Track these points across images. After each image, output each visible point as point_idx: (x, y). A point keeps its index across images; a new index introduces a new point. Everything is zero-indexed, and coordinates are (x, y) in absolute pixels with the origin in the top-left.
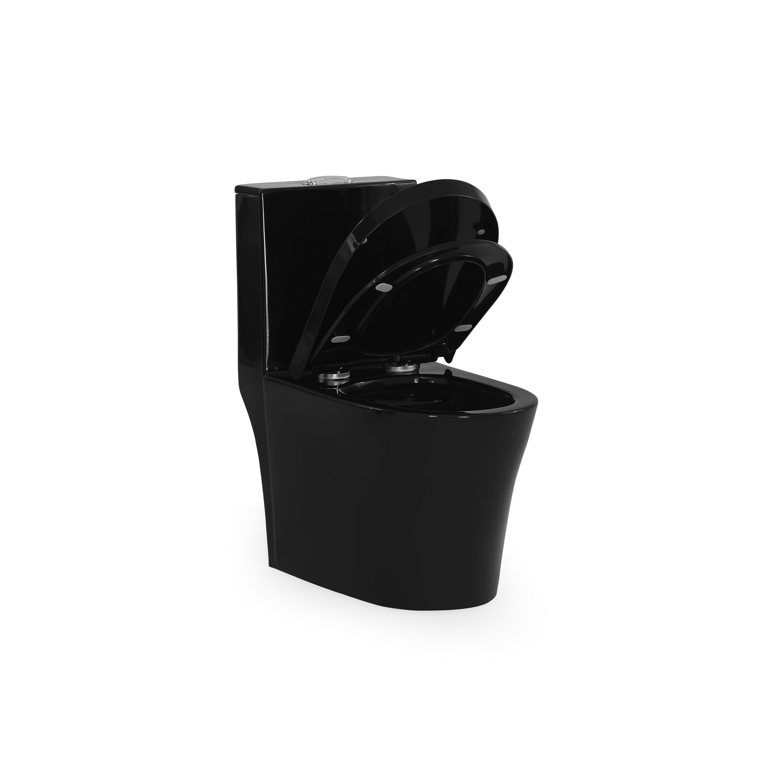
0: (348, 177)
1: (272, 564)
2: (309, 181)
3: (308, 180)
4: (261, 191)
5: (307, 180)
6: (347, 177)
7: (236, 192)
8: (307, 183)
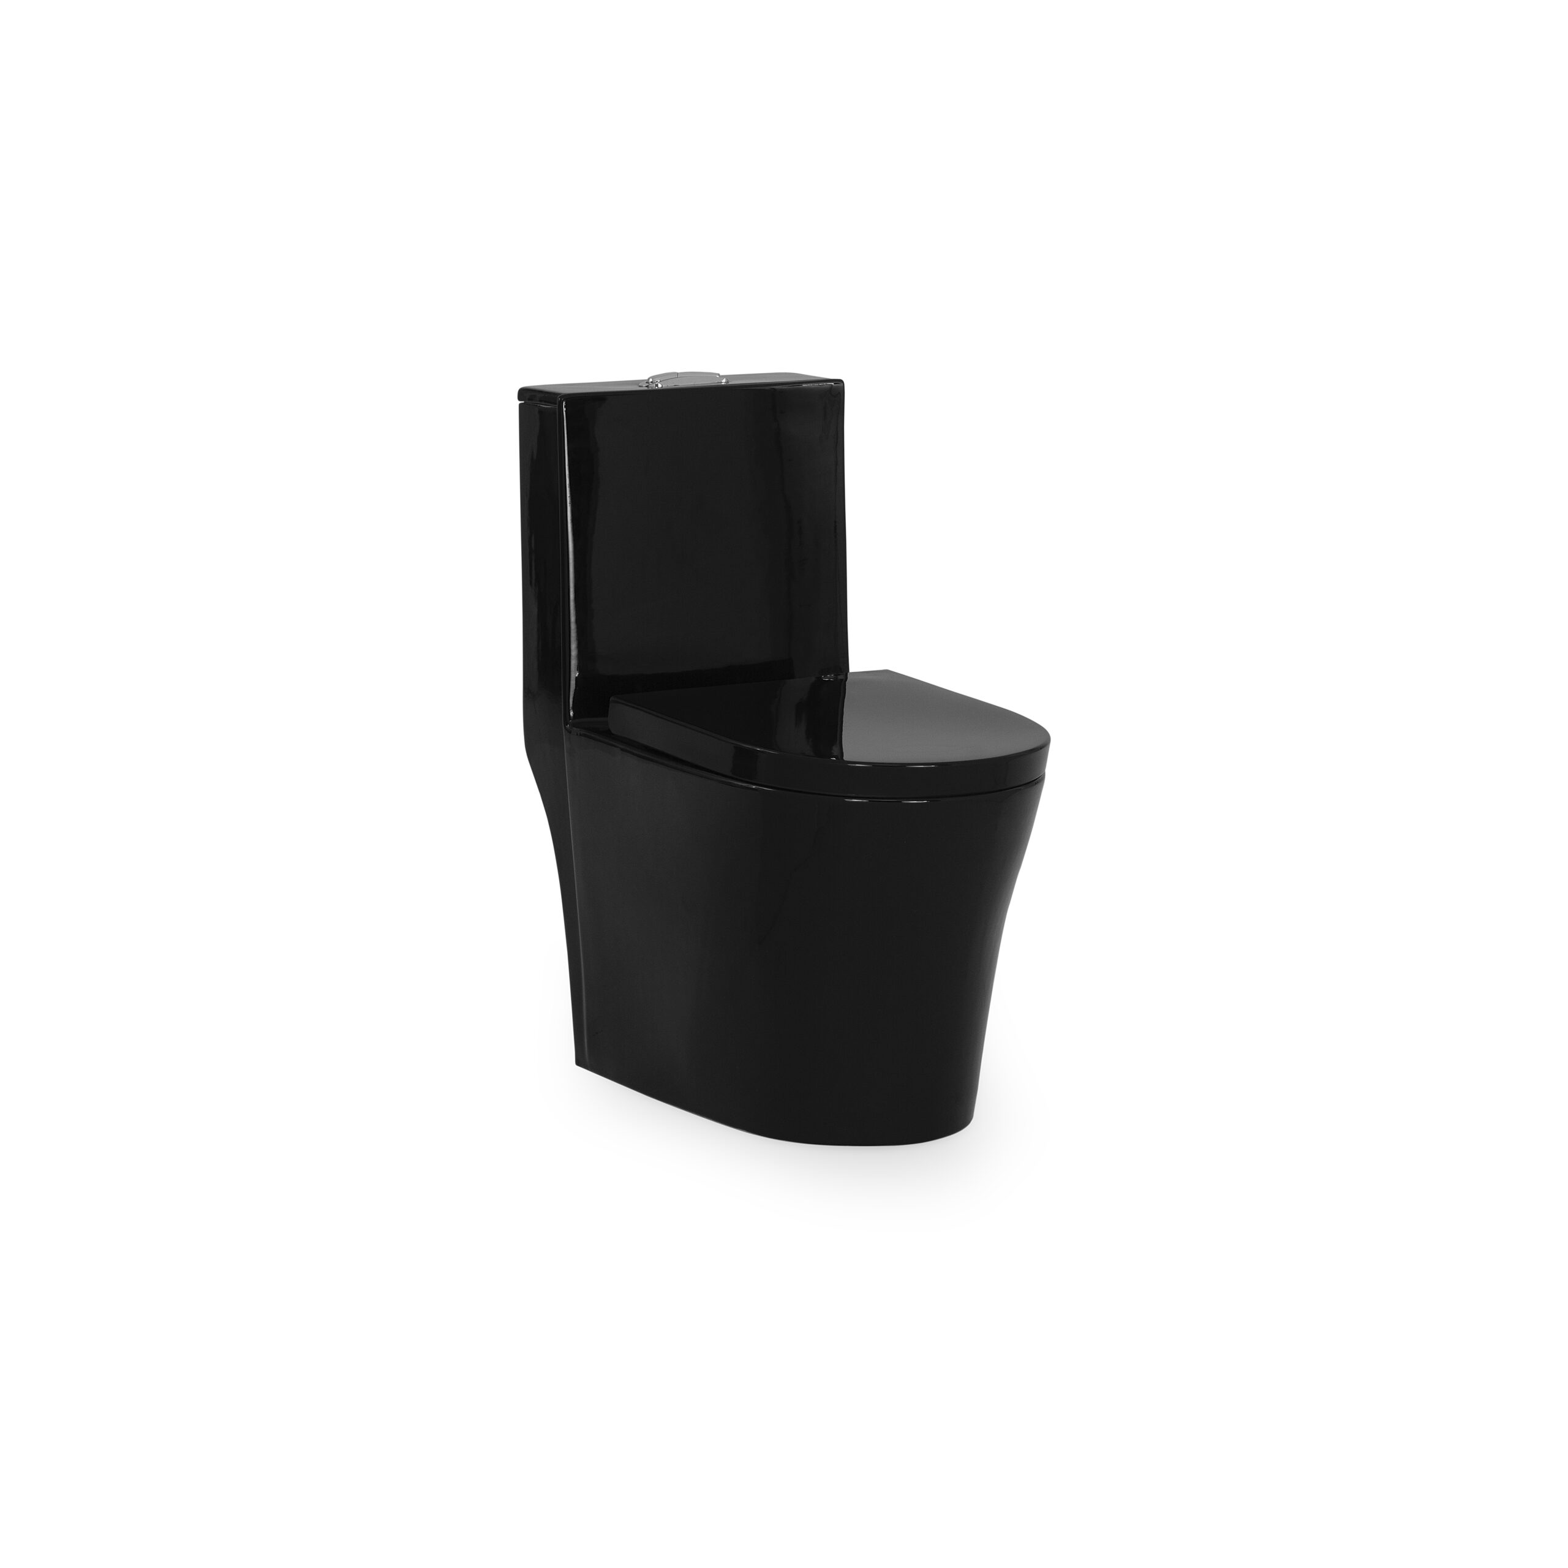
0: (721, 374)
1: (580, 1062)
2: (651, 380)
3: (649, 379)
4: (561, 397)
5: (646, 378)
6: (719, 375)
7: (519, 399)
8: (647, 384)
